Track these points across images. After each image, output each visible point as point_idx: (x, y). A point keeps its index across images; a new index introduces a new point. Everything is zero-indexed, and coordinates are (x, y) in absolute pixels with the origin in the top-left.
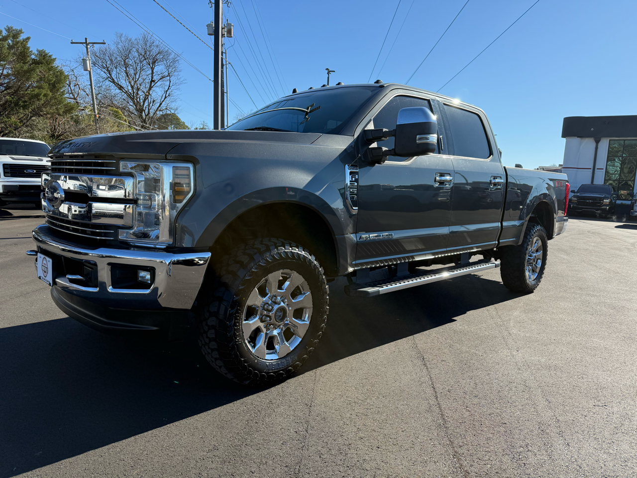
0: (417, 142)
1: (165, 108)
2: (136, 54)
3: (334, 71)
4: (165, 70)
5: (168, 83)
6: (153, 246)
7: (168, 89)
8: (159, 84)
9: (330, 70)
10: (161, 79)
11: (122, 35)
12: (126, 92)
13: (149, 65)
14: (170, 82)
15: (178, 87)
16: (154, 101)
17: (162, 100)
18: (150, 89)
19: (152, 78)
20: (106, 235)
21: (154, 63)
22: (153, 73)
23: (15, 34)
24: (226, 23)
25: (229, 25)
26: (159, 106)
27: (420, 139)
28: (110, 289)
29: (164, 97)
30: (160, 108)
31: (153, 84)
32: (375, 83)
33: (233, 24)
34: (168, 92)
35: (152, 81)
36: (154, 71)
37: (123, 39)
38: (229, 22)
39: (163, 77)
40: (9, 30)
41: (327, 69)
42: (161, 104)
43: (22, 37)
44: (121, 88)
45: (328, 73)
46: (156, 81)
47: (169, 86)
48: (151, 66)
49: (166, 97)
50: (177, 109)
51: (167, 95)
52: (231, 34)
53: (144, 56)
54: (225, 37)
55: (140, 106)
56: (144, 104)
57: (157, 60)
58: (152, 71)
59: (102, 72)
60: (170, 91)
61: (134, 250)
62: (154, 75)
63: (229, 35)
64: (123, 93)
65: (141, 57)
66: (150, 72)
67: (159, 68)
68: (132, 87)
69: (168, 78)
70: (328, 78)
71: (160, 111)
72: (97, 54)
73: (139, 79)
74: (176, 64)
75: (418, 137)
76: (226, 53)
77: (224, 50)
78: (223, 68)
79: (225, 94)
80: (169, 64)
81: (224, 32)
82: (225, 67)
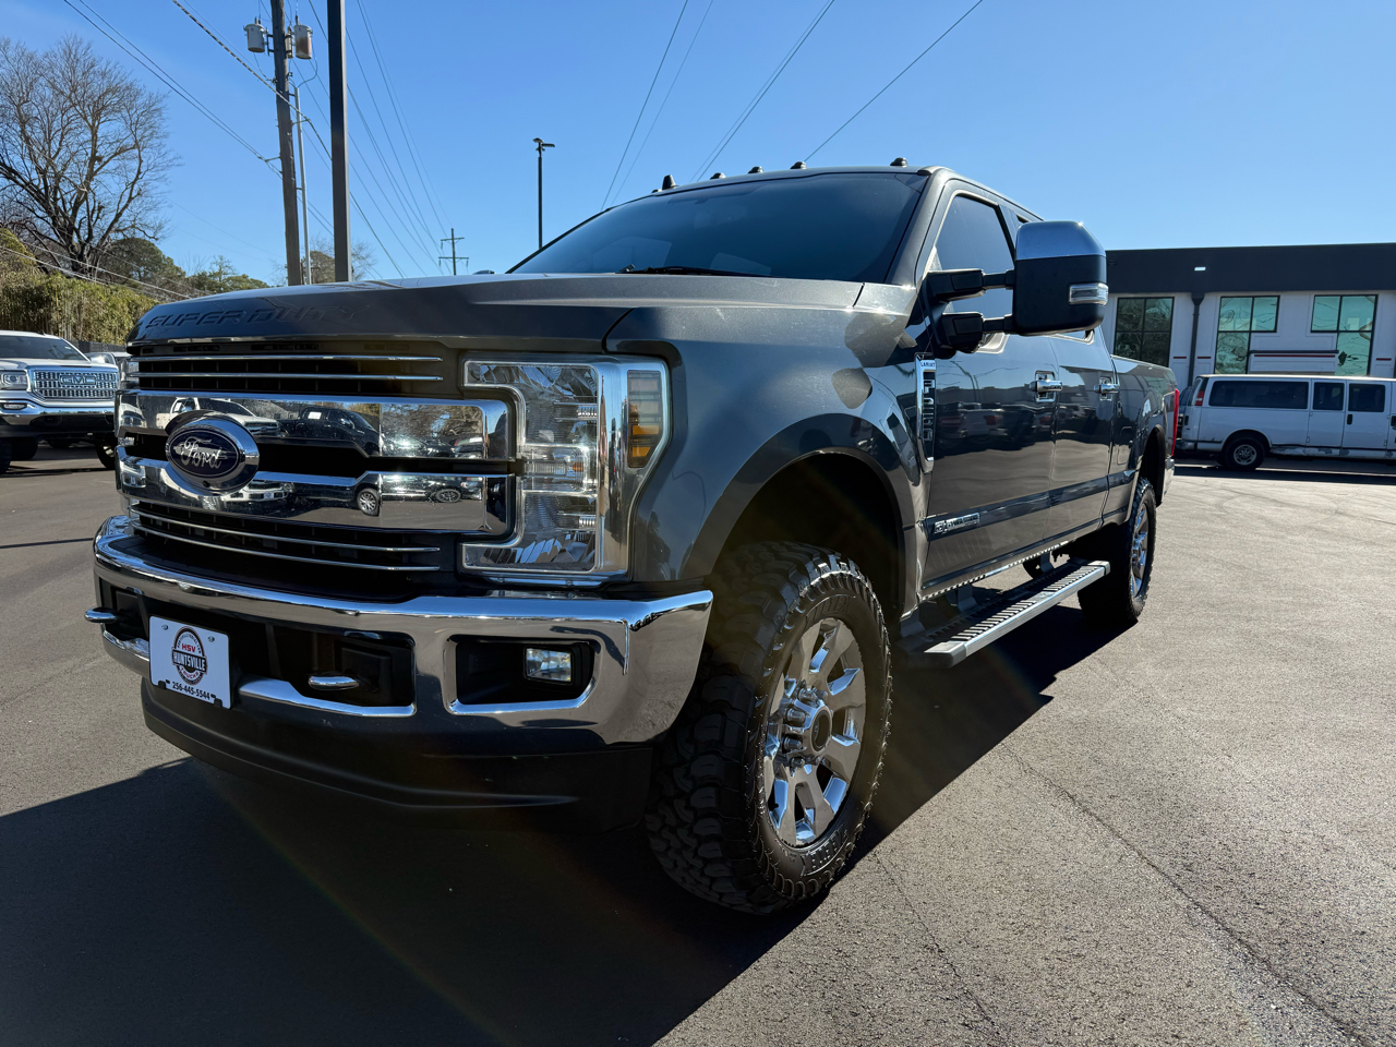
0: (1071, 300)
1: (129, 224)
2: (48, 92)
3: (552, 145)
4: (125, 133)
5: (135, 164)
6: (563, 583)
7: (137, 178)
8: (112, 165)
9: (544, 142)
10: (116, 154)
11: (7, 43)
12: (26, 185)
13: (85, 119)
14: (141, 161)
15: (162, 173)
16: (100, 208)
17: (123, 204)
18: (91, 175)
19: (94, 151)
20: (411, 559)
21: (96, 115)
22: (95, 138)
24: (294, 24)
25: (302, 29)
26: (116, 220)
27: (1076, 294)
28: (455, 708)
29: (125, 200)
30: (116, 225)
31: (97, 166)
32: (892, 164)
33: (310, 28)
34: (136, 187)
35: (94, 158)
36: (99, 135)
37: (10, 53)
38: (300, 23)
39: (122, 150)
41: (537, 140)
42: (118, 215)
45: (539, 149)
46: (105, 159)
47: (139, 172)
48: (90, 121)
49: (130, 199)
50: (160, 227)
51: (134, 194)
52: (306, 51)
53: (70, 97)
54: (291, 57)
55: (65, 217)
56: (75, 214)
57: (104, 107)
58: (94, 134)
60: (140, 183)
61: (502, 596)
62: (98, 143)
63: (301, 53)
64: (18, 188)
65: (62, 99)
66: (89, 136)
67: (112, 128)
68: (43, 173)
69: (136, 151)
70: (540, 159)
71: (118, 231)
73: (61, 153)
74: (155, 119)
75: (1072, 288)
76: (295, 96)
77: (290, 88)
78: (291, 131)
79: (299, 193)
80: (135, 118)
81: (290, 44)
82: (295, 128)
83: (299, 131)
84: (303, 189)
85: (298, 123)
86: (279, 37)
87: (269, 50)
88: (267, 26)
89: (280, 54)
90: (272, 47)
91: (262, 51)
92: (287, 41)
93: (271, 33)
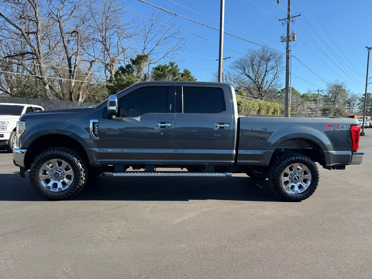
1: (274, 85)
4: (274, 64)
5: (276, 71)
7: (276, 74)
8: (270, 72)
9: (369, 47)
10: (271, 69)
11: (251, 49)
12: (252, 79)
13: (265, 62)
14: (277, 70)
15: (282, 72)
16: (267, 82)
17: (272, 80)
18: (265, 75)
19: (266, 69)
21: (268, 61)
22: (266, 67)
23: (172, 64)
24: (292, 33)
26: (270, 84)
29: (273, 79)
30: (271, 85)
33: (296, 33)
34: (276, 76)
35: (266, 71)
36: (268, 65)
37: (251, 51)
39: (273, 68)
40: (170, 63)
41: (366, 47)
42: (271, 83)
43: (175, 65)
44: (250, 77)
46: (268, 71)
47: (277, 72)
49: (274, 79)
50: (281, 84)
51: (275, 77)
54: (291, 41)
57: (270, 59)
59: (240, 71)
62: (267, 67)
63: (293, 40)
67: (271, 63)
69: (276, 67)
70: (369, 53)
71: (271, 86)
72: (239, 62)
74: (281, 59)
76: (291, 50)
77: (289, 49)
78: (289, 59)
79: (290, 74)
80: (277, 60)
81: (291, 38)
82: (290, 59)
83: (291, 59)
84: (291, 73)
85: (291, 57)
86: (288, 37)
87: (286, 41)
88: (285, 36)
89: (288, 41)
90: (286, 40)
91: (284, 42)
92: (290, 38)
93: (286, 36)
